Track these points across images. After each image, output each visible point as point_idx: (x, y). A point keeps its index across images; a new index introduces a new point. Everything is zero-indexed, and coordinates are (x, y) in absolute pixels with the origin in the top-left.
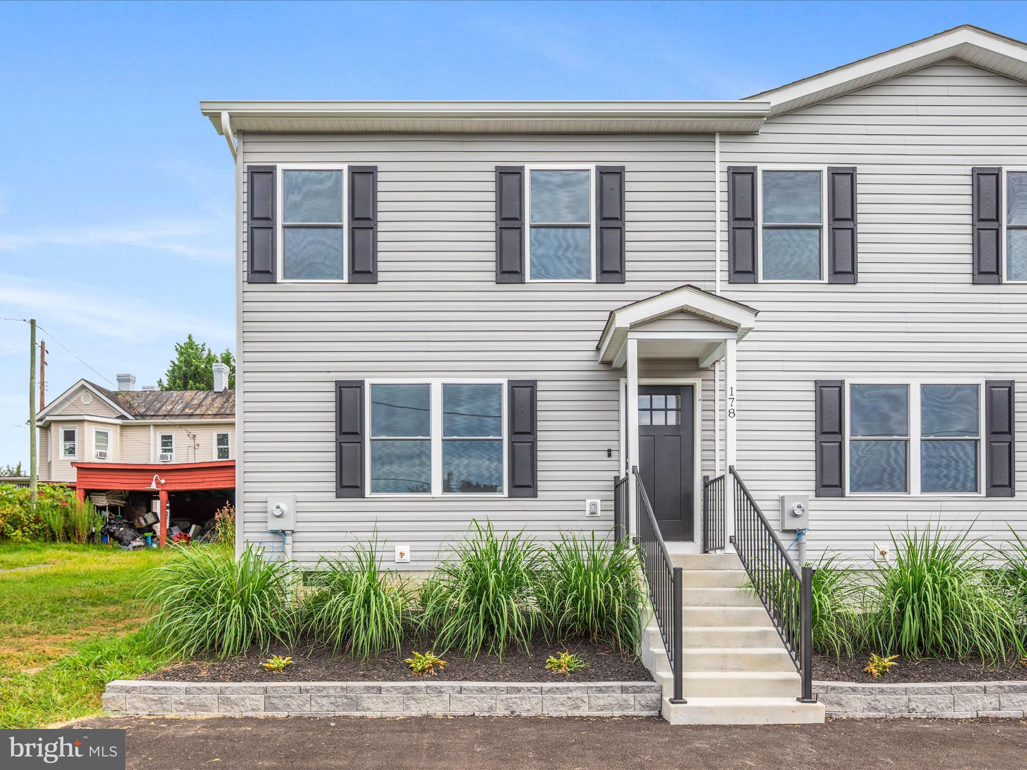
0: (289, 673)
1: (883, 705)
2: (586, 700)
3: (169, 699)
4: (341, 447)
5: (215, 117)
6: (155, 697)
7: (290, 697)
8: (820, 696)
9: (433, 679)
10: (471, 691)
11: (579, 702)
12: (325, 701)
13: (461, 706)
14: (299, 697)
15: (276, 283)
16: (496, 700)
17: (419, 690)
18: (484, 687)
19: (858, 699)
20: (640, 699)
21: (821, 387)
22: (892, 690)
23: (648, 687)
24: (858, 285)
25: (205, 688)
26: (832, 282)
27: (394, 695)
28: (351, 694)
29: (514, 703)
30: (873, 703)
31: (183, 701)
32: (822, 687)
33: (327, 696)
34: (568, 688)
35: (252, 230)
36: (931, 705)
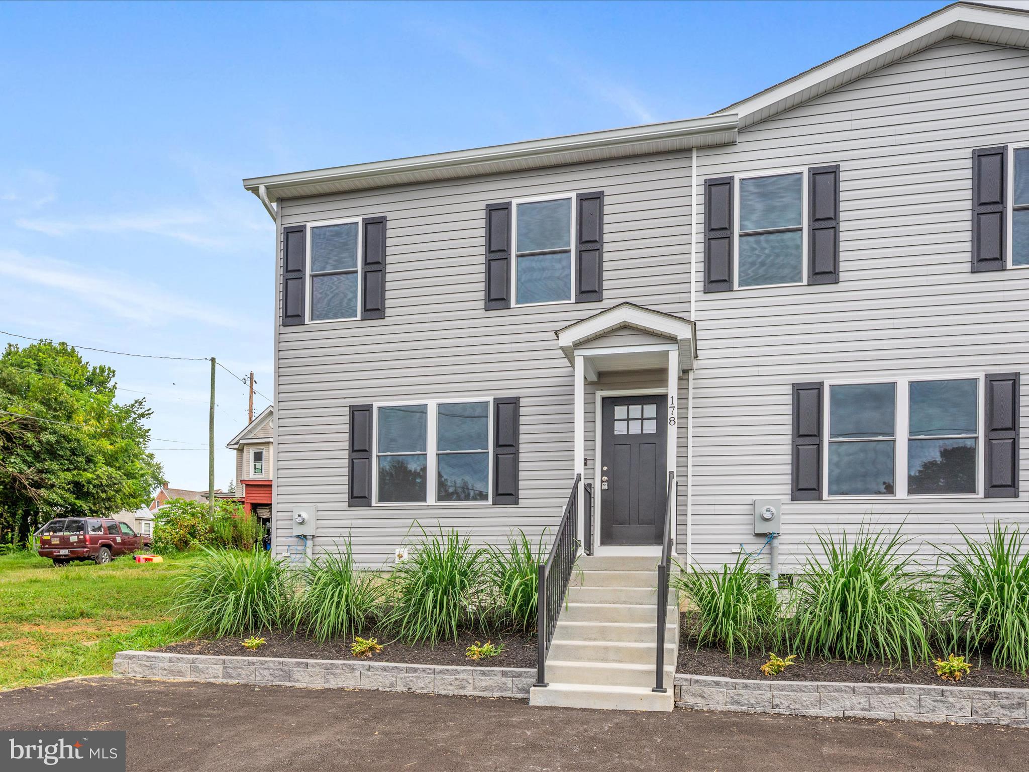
0: (260, 650)
1: (746, 699)
2: (471, 681)
3: (156, 666)
4: (353, 463)
5: (255, 190)
6: (147, 664)
7: (241, 668)
8: (684, 688)
9: (370, 659)
10: (377, 669)
11: (464, 683)
12: (266, 672)
13: (368, 681)
14: (248, 668)
15: (304, 325)
16: (396, 677)
17: (337, 667)
18: (388, 666)
19: (721, 692)
20: (517, 683)
21: (798, 389)
22: (755, 686)
23: (525, 672)
24: (840, 284)
25: (182, 658)
26: (811, 283)
27: (317, 670)
28: (286, 668)
29: (411, 681)
30: (736, 697)
31: (166, 668)
32: (686, 680)
33: (268, 669)
34: (456, 670)
35: (286, 281)
36: (796, 702)
